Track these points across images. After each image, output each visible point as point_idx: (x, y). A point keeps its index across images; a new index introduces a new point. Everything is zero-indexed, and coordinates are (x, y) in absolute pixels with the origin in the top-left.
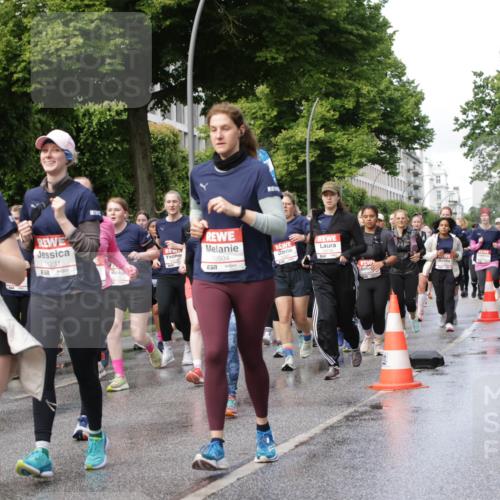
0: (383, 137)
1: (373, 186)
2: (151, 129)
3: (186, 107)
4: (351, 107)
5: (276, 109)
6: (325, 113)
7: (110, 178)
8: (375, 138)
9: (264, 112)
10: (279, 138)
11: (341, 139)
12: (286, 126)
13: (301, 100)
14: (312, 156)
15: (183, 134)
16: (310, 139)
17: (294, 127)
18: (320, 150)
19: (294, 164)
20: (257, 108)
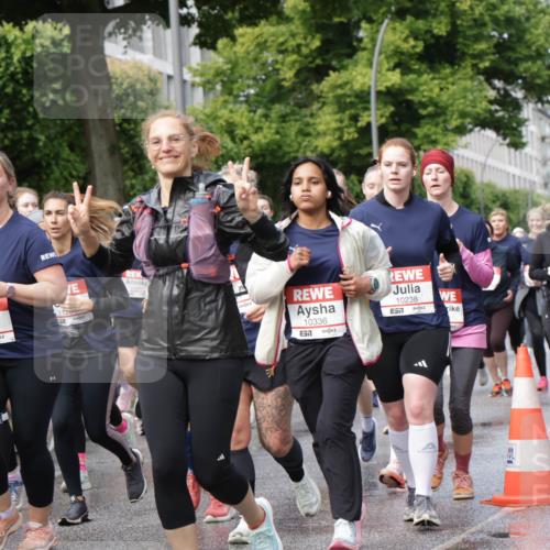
0: (498, 83)
1: (484, 166)
3: (169, 32)
4: (444, 34)
5: (318, 36)
6: (399, 43)
7: (47, 151)
8: (486, 85)
9: (299, 40)
10: (325, 85)
11: (429, 86)
12: (334, 63)
13: (359, 21)
14: (382, 116)
15: (165, 78)
16: (376, 86)
17: (350, 67)
18: (393, 105)
19: (352, 130)
20: (288, 34)
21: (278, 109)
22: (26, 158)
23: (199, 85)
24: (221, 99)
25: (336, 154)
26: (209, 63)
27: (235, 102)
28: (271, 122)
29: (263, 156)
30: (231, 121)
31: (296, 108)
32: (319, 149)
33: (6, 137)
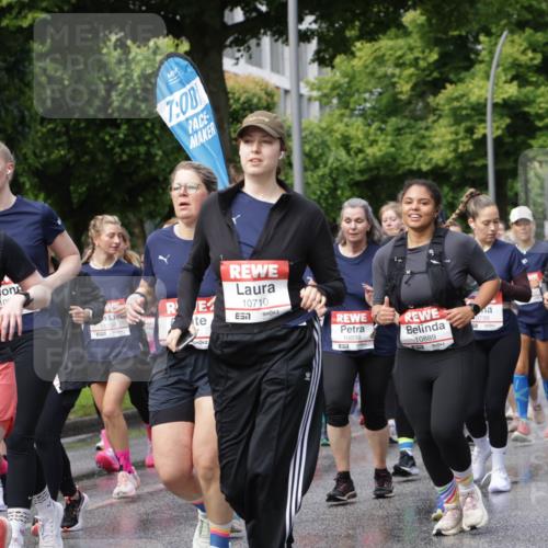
2: (230, 84)
5: (436, 49)
6: (517, 55)
7: (163, 166)
9: (417, 54)
10: (441, 98)
11: (546, 98)
12: (452, 76)
13: (478, 34)
14: (498, 128)
15: (282, 92)
16: (493, 98)
17: (467, 80)
18: (510, 117)
19: (467, 142)
20: (406, 48)
21: (393, 121)
22: (142, 173)
23: (316, 99)
24: (338, 112)
25: (450, 167)
26: (327, 78)
27: (351, 116)
28: (387, 135)
29: (378, 168)
30: (346, 134)
31: (412, 122)
32: (434, 161)
33: (123, 152)
